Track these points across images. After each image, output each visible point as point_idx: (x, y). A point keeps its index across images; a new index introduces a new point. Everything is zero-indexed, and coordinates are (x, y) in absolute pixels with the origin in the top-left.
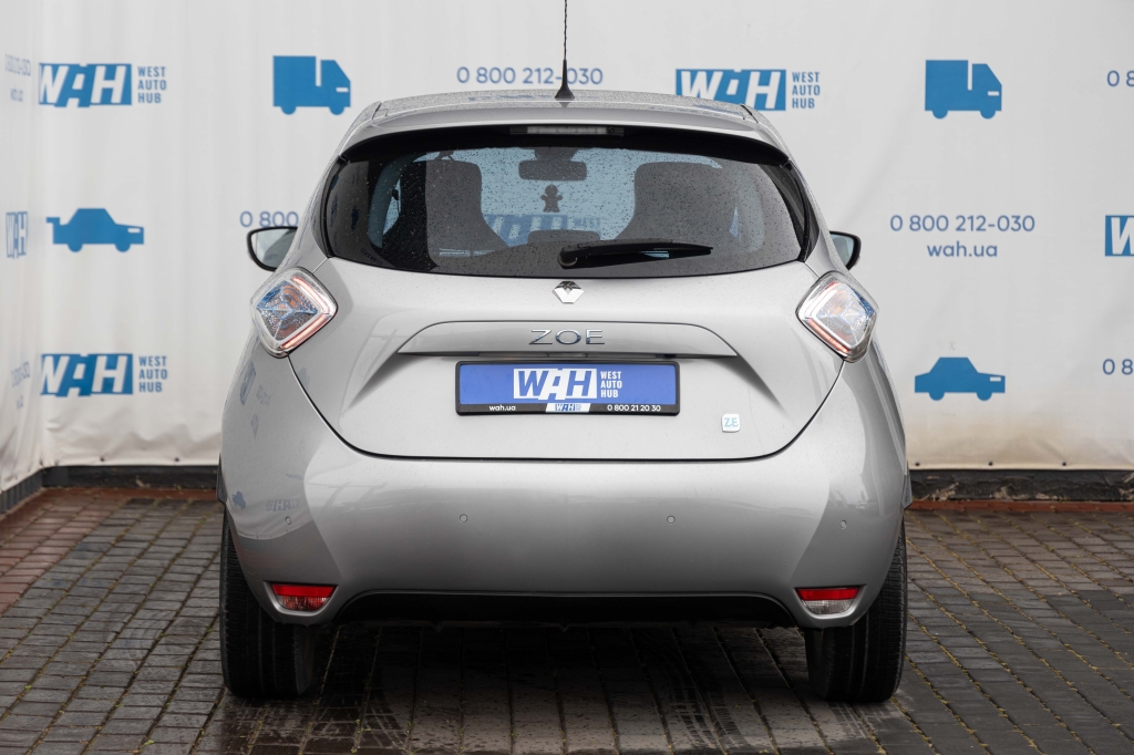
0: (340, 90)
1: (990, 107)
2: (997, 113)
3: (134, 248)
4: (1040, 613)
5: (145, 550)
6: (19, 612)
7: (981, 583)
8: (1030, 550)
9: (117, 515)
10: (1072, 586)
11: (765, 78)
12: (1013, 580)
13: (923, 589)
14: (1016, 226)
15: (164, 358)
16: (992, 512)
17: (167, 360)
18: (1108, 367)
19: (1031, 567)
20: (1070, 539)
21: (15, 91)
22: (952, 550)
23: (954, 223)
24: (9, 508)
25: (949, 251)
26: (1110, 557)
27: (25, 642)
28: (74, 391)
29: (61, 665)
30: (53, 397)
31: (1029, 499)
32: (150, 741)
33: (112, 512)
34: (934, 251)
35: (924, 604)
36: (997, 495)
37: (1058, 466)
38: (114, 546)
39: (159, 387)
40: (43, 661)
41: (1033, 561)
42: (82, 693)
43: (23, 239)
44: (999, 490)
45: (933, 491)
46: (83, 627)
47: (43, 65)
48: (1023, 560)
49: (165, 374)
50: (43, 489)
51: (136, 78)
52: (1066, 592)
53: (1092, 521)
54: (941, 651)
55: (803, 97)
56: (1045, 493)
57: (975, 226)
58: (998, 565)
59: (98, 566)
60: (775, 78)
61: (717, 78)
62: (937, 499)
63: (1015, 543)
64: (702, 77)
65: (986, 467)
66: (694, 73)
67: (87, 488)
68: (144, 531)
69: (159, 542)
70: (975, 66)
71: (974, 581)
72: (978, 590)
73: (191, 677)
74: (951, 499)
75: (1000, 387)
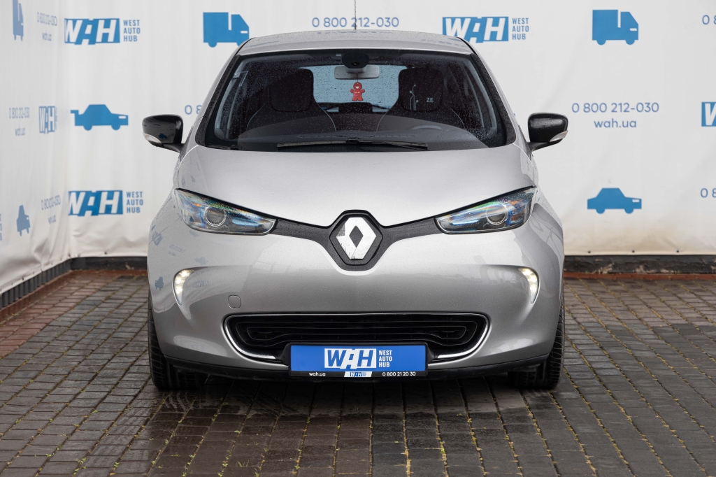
0: (243, 32)
1: (631, 38)
2: (636, 41)
3: (123, 127)
4: (647, 336)
5: (122, 304)
6: (37, 339)
7: (615, 319)
8: (650, 301)
9: (110, 285)
10: (670, 321)
11: (496, 22)
12: (635, 317)
13: (579, 323)
14: (648, 109)
15: (141, 193)
16: (632, 281)
17: (143, 194)
18: (704, 193)
19: (648, 311)
20: (675, 295)
21: (46, 34)
22: (603, 301)
23: (610, 108)
24: (47, 282)
25: (607, 124)
26: (697, 305)
27: (36, 356)
28: (88, 213)
29: (55, 369)
30: (76, 216)
31: (657, 273)
32: (96, 411)
33: (108, 283)
34: (598, 125)
35: (578, 332)
36: (638, 270)
37: (674, 253)
38: (103, 302)
39: (138, 210)
40: (44, 366)
41: (650, 308)
42: (63, 385)
43: (51, 122)
44: (638, 267)
45: (599, 268)
46: (74, 347)
47: (67, 20)
48: (644, 307)
49: (142, 202)
50: (71, 271)
51: (122, 27)
52: (665, 325)
53: (692, 284)
54: (581, 358)
55: (519, 33)
56: (667, 269)
57: (623, 109)
58: (628, 310)
59: (91, 313)
60: (502, 22)
61: (467, 22)
62: (601, 273)
63: (642, 297)
64: (458, 22)
65: (631, 253)
66: (453, 20)
67: (97, 270)
68: (123, 294)
69: (131, 300)
70: (622, 13)
71: (611, 319)
72: (613, 323)
73: (130, 375)
74: (610, 273)
75: (639, 206)
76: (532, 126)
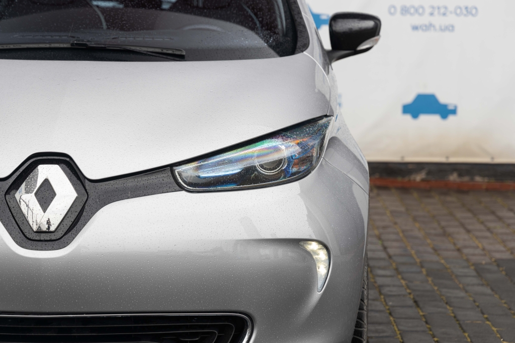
7: (431, 250)
8: (467, 221)
10: (493, 254)
12: (453, 247)
13: (390, 257)
14: (466, 13)
16: (447, 189)
19: (467, 236)
20: (493, 213)
22: (416, 221)
23: (428, 11)
25: (424, 28)
31: (470, 181)
34: (415, 28)
35: (388, 272)
36: (451, 178)
41: (469, 231)
44: (452, 175)
45: (412, 175)
48: (462, 230)
52: (488, 260)
54: (390, 323)
56: (480, 177)
57: (441, 13)
58: (445, 234)
62: (414, 180)
63: (458, 215)
65: (445, 160)
72: (428, 257)
74: (423, 180)
75: (454, 112)
76: (334, 28)
